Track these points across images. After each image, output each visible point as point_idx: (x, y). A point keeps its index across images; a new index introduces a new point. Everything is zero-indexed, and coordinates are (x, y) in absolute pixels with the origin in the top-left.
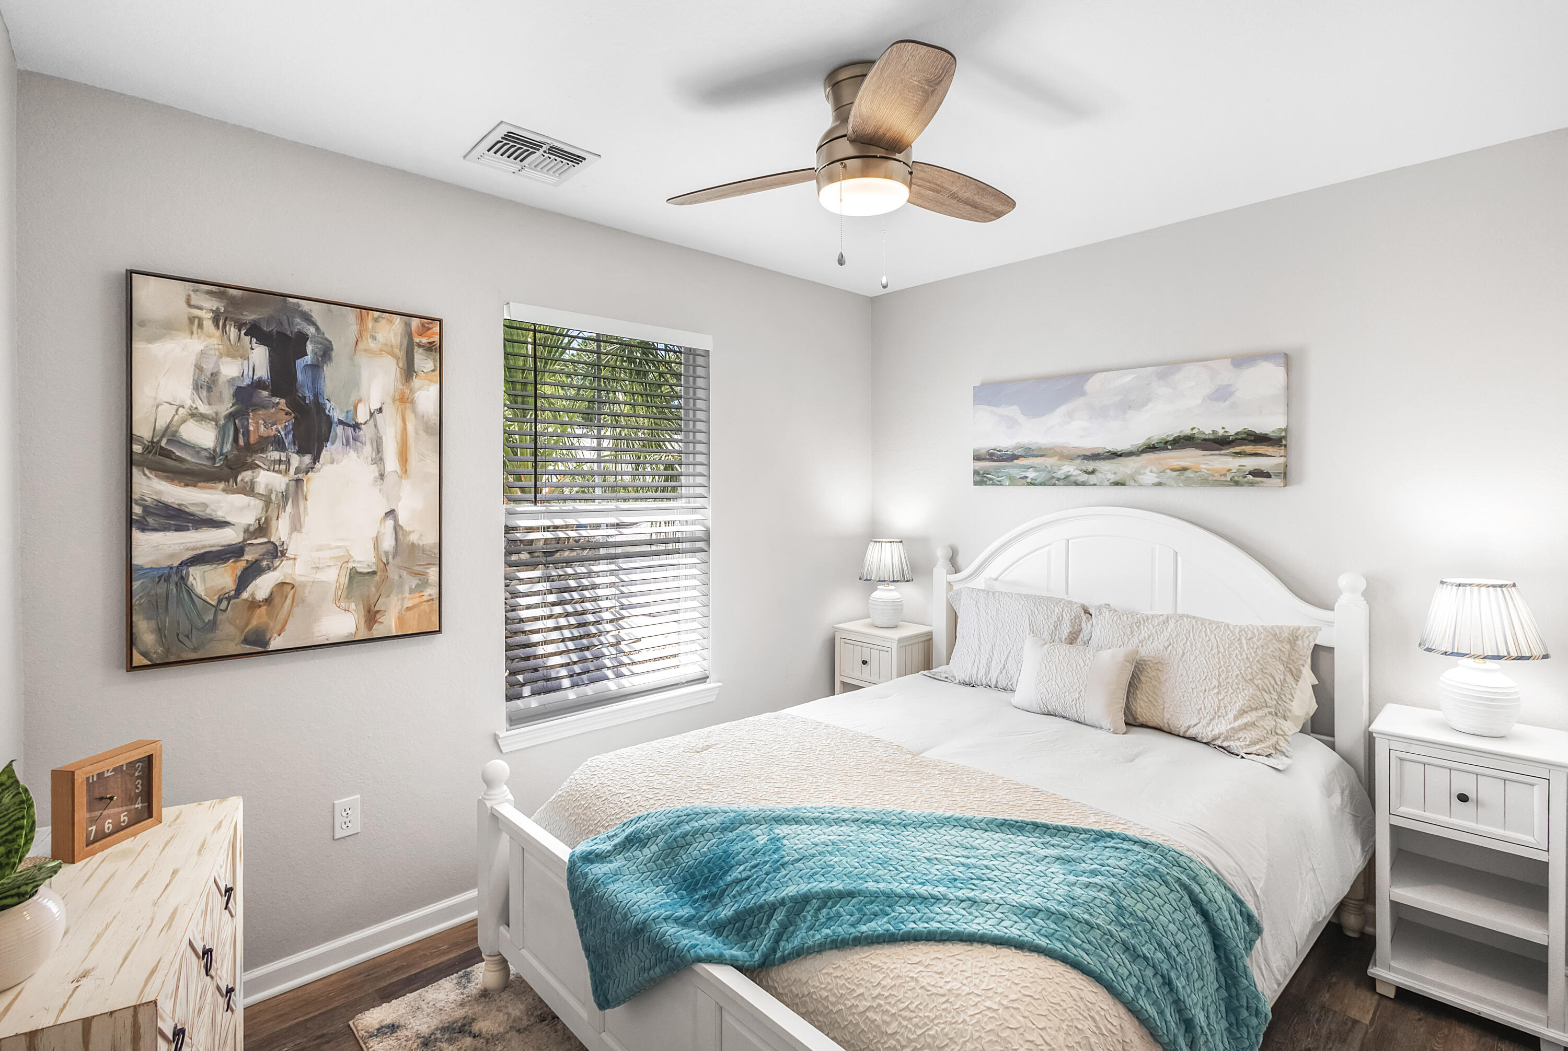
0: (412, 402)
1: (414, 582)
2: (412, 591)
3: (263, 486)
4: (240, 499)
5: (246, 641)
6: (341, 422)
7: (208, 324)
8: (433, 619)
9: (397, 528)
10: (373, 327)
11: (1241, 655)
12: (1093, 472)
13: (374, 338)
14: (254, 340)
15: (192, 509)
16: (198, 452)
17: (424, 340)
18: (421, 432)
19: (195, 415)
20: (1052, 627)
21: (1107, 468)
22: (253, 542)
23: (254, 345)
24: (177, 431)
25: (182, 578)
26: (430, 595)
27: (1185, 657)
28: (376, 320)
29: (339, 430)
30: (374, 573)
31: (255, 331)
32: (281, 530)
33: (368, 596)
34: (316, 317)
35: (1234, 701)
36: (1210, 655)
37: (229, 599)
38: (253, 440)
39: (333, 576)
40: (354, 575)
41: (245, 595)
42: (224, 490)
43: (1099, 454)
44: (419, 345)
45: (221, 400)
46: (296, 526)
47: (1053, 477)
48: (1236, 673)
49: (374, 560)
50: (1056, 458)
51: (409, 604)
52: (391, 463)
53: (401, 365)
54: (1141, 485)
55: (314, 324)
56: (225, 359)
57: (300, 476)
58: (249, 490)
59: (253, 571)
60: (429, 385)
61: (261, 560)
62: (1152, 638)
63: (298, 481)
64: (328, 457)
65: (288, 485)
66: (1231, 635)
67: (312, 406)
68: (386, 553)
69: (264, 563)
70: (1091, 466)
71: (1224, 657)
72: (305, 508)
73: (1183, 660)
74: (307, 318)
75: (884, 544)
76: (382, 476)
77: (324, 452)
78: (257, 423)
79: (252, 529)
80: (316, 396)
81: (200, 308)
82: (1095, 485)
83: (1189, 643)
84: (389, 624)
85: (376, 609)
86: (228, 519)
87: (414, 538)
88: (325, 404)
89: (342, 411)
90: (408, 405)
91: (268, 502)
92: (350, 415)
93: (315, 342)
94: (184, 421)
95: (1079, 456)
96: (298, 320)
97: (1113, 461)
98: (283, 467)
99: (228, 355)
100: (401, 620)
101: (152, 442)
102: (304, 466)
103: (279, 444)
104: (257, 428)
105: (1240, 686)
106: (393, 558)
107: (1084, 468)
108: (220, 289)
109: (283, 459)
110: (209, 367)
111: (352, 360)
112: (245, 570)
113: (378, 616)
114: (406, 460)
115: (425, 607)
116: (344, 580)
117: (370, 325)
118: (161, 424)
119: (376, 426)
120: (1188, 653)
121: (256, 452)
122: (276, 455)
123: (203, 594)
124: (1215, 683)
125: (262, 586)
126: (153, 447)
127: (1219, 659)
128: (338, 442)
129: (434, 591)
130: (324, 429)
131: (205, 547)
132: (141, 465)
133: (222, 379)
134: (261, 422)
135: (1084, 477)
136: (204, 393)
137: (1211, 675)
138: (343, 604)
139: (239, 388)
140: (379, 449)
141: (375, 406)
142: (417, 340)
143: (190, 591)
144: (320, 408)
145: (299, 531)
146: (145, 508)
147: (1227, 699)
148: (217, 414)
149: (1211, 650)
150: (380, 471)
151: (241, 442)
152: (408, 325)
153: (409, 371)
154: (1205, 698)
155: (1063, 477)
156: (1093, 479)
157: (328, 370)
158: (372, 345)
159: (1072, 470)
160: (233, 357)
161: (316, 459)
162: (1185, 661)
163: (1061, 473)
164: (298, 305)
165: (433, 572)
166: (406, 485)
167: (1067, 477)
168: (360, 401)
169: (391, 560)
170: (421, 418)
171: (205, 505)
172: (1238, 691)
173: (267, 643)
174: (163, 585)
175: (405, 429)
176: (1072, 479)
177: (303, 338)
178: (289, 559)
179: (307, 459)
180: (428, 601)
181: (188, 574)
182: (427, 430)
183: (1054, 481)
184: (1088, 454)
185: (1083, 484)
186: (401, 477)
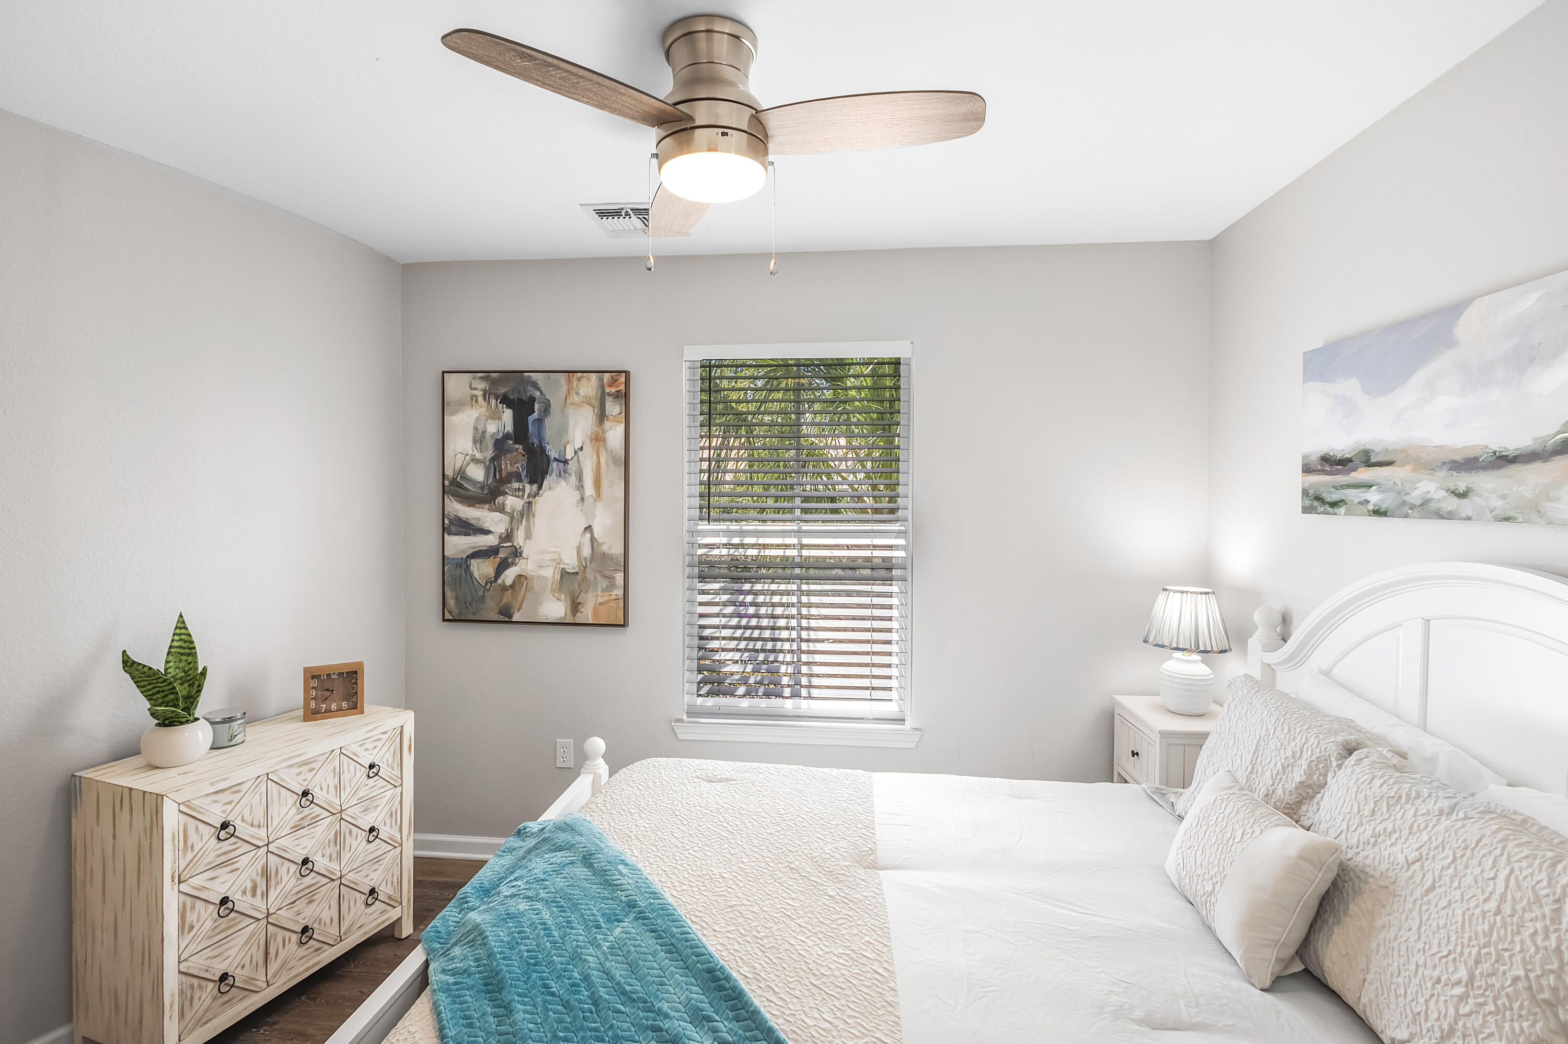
0: (604, 440)
1: (605, 583)
2: (603, 590)
3: (509, 507)
4: (497, 515)
5: (500, 613)
6: (556, 459)
7: (480, 399)
8: (619, 614)
9: (593, 540)
10: (577, 386)
11: (1547, 937)
12: (1463, 495)
13: (578, 394)
14: (505, 406)
15: (472, 522)
16: (475, 484)
17: (613, 390)
18: (611, 464)
19: (474, 460)
20: (1279, 766)
21: (1490, 486)
22: (505, 545)
23: (505, 409)
24: (465, 471)
25: (468, 566)
26: (617, 595)
27: (1431, 895)
28: (579, 380)
29: (554, 465)
30: (577, 573)
31: (506, 401)
32: (519, 539)
33: (573, 591)
34: (541, 384)
35: (1487, 1031)
36: (1478, 911)
37: (491, 583)
38: (504, 475)
39: (550, 573)
40: (564, 573)
41: (500, 581)
42: (488, 509)
43: (1476, 459)
44: (609, 395)
45: (487, 450)
46: (528, 536)
47: (1404, 503)
48: (1515, 972)
49: (577, 564)
50: (1409, 468)
51: (600, 600)
52: (589, 490)
53: (596, 412)
54: (1550, 523)
55: (539, 389)
56: (490, 421)
57: (531, 499)
58: (501, 509)
59: (503, 566)
60: (616, 426)
61: (509, 558)
62: (1397, 835)
63: (530, 503)
64: (547, 486)
65: (523, 506)
66: (1544, 883)
67: (538, 449)
68: (585, 559)
69: (510, 560)
70: (1462, 481)
71: (1504, 924)
72: (534, 523)
73: (1425, 899)
74: (535, 386)
75: (1171, 594)
76: (582, 499)
77: (545, 482)
78: (506, 463)
79: (503, 536)
80: (540, 441)
81: (476, 389)
82: (1469, 518)
83: (1451, 871)
84: (587, 614)
85: (579, 601)
86: (491, 529)
87: (605, 548)
88: (545, 447)
89: (556, 451)
90: (601, 443)
91: (512, 518)
92: (562, 453)
93: (539, 403)
94: (468, 464)
95: (1444, 463)
96: (530, 388)
97: (1501, 471)
98: (521, 493)
99: (491, 419)
100: (595, 612)
101: (453, 478)
102: (533, 493)
103: (519, 480)
104: (506, 467)
105: (1516, 1005)
106: (590, 563)
107: (1452, 486)
108: (486, 374)
109: (521, 487)
110: (481, 428)
111: (563, 412)
112: (500, 564)
113: (579, 607)
114: (600, 487)
115: (613, 604)
116: (558, 577)
117: (575, 384)
118: (458, 467)
119: (578, 461)
120: (1443, 889)
121: (506, 483)
122: (516, 485)
123: (478, 578)
124: (1463, 973)
125: (509, 576)
126: (453, 482)
127: (1492, 926)
128: (554, 475)
129: (619, 592)
130: (545, 465)
131: (478, 547)
132: (448, 493)
133: (488, 435)
134: (508, 462)
135: (1452, 503)
136: (478, 445)
137: (1462, 953)
138: (557, 595)
139: (497, 440)
140: (580, 479)
141: (578, 446)
142: (607, 390)
143: (471, 575)
144: (543, 450)
145: (530, 539)
146: (450, 520)
147: (1477, 1021)
148: (485, 458)
149: (1486, 900)
150: (581, 495)
151: (498, 477)
152: (601, 380)
153: (602, 416)
154: (1432, 996)
155: (1418, 503)
156: (1465, 508)
157: (547, 422)
158: (576, 399)
159: (1433, 490)
160: (493, 419)
161: (540, 487)
162: (1429, 903)
163: (1415, 497)
164: (530, 377)
165: (619, 577)
166: (599, 505)
167: (1425, 502)
168: (568, 443)
169: (588, 564)
170: (611, 453)
171: (479, 519)
172: (1508, 1013)
173: (511, 616)
174: (458, 570)
175: (599, 462)
176: (1433, 506)
177: (532, 400)
178: (524, 558)
179: (535, 487)
180: (615, 600)
181: (470, 563)
182: (615, 461)
183: (1406, 509)
184: (1459, 458)
185: (1449, 516)
186: (596, 500)
